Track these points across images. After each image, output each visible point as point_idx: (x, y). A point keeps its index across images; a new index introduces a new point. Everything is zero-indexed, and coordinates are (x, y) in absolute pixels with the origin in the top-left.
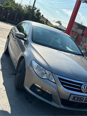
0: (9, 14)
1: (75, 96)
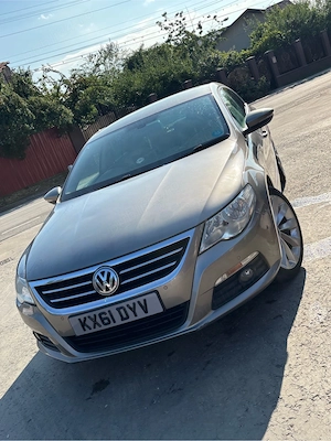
0: (274, 60)
1: (82, 317)
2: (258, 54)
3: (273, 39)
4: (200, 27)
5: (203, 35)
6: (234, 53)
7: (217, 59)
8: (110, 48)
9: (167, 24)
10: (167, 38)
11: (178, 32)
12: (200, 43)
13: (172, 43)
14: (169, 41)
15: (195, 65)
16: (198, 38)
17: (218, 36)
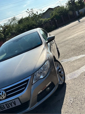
2: (52, 19)
3: (56, 16)
4: (37, 12)
5: (38, 14)
6: (46, 19)
7: (42, 21)
8: (14, 18)
9: (29, 12)
10: (29, 15)
11: (31, 14)
12: (37, 17)
13: (30, 17)
14: (29, 16)
15: (36, 22)
16: (37, 15)
17: (42, 15)
